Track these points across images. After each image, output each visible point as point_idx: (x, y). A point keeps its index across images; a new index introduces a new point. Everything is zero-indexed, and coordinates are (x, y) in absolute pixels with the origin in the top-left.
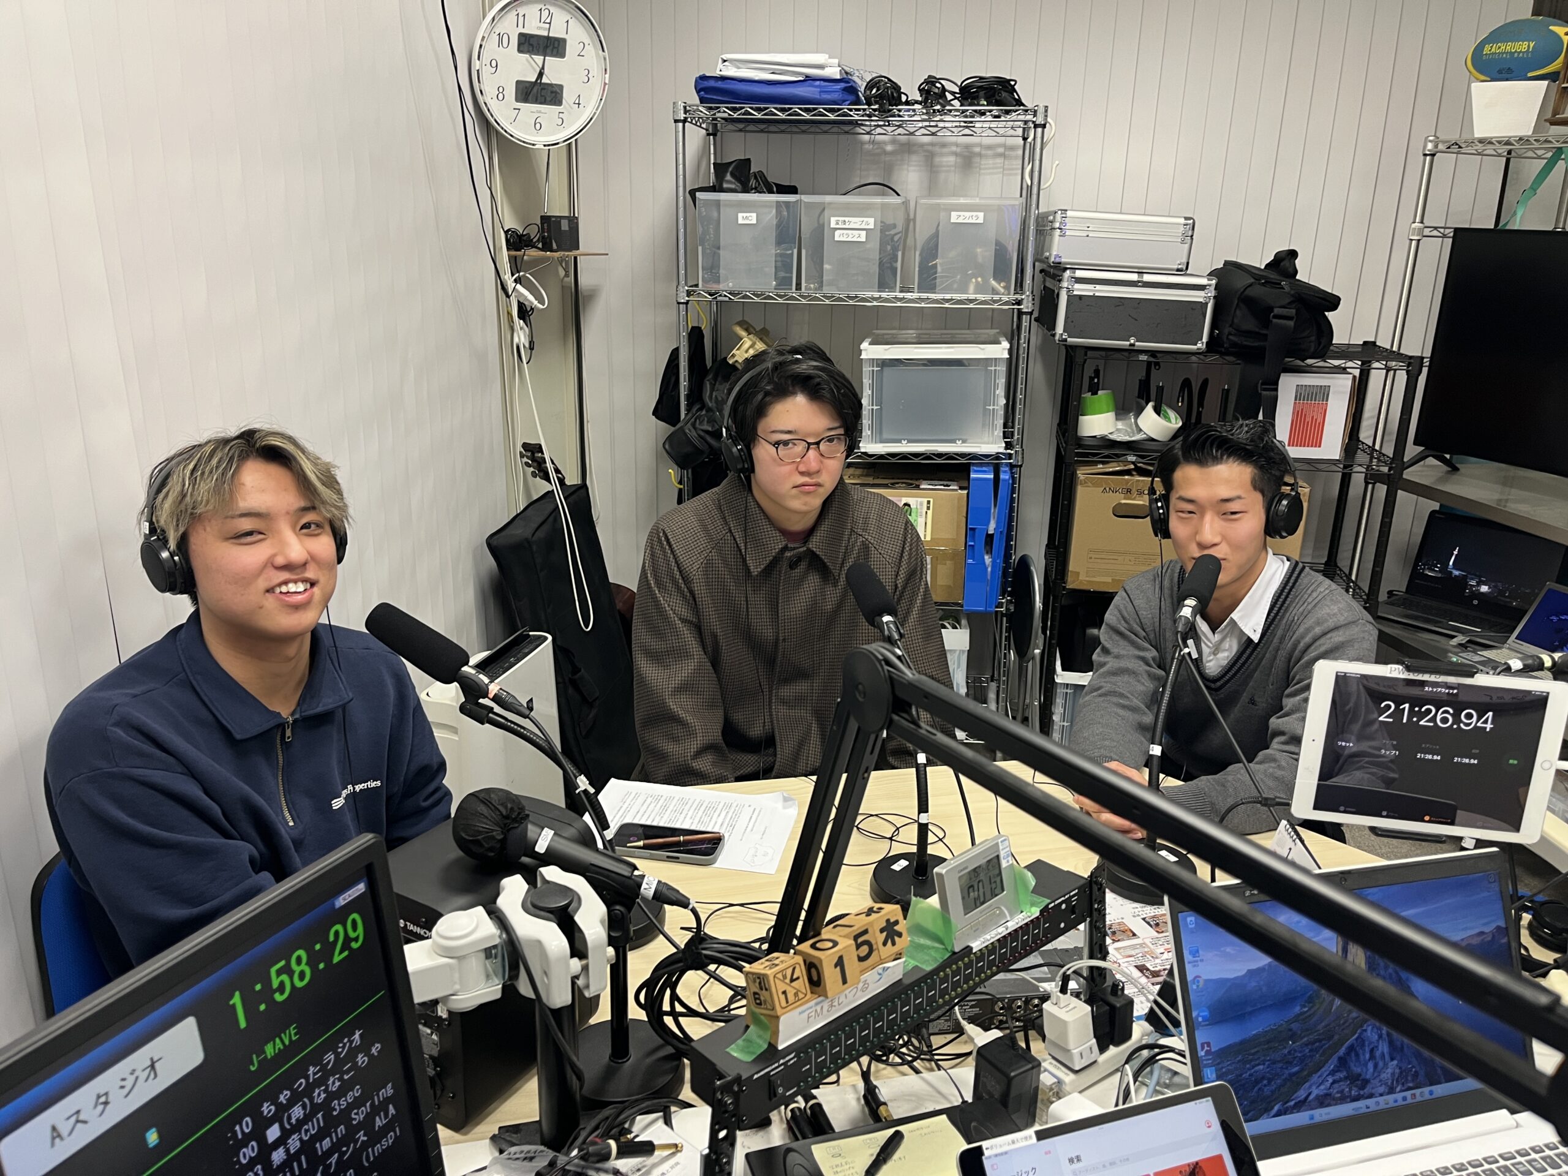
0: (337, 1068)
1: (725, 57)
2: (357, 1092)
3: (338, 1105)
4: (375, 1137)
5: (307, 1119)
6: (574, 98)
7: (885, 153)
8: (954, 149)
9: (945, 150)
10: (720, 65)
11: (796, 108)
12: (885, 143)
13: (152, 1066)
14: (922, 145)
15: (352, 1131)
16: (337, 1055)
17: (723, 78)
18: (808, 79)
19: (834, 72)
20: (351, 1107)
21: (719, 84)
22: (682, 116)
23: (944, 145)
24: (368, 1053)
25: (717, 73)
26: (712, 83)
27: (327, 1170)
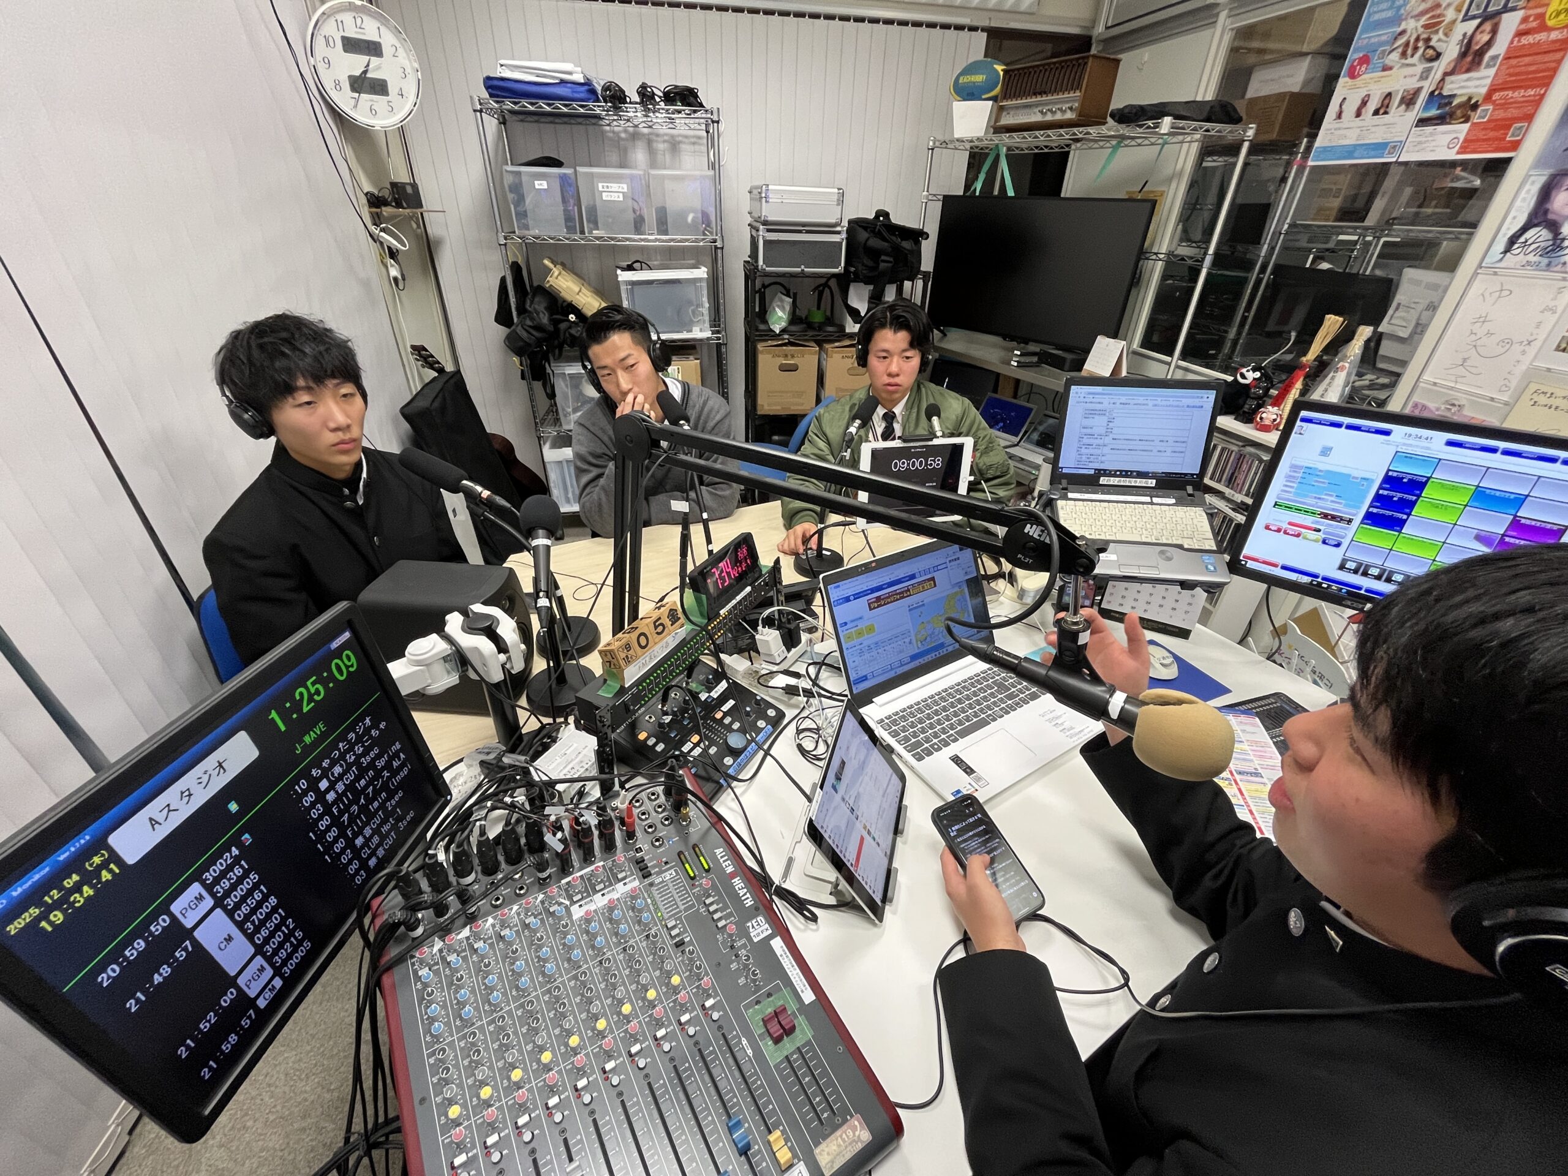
0: (359, 739)
1: (503, 62)
2: (376, 750)
3: (365, 761)
4: (395, 773)
5: (345, 773)
6: (397, 91)
7: (623, 139)
8: (666, 138)
9: (659, 139)
10: (499, 69)
11: (558, 104)
12: (619, 132)
13: (220, 765)
14: (644, 135)
15: (378, 774)
16: (357, 734)
17: (503, 79)
18: (563, 82)
19: (579, 78)
20: (373, 760)
21: (501, 84)
22: (479, 107)
23: (658, 135)
24: (377, 728)
25: (498, 75)
26: (496, 83)
27: (367, 796)
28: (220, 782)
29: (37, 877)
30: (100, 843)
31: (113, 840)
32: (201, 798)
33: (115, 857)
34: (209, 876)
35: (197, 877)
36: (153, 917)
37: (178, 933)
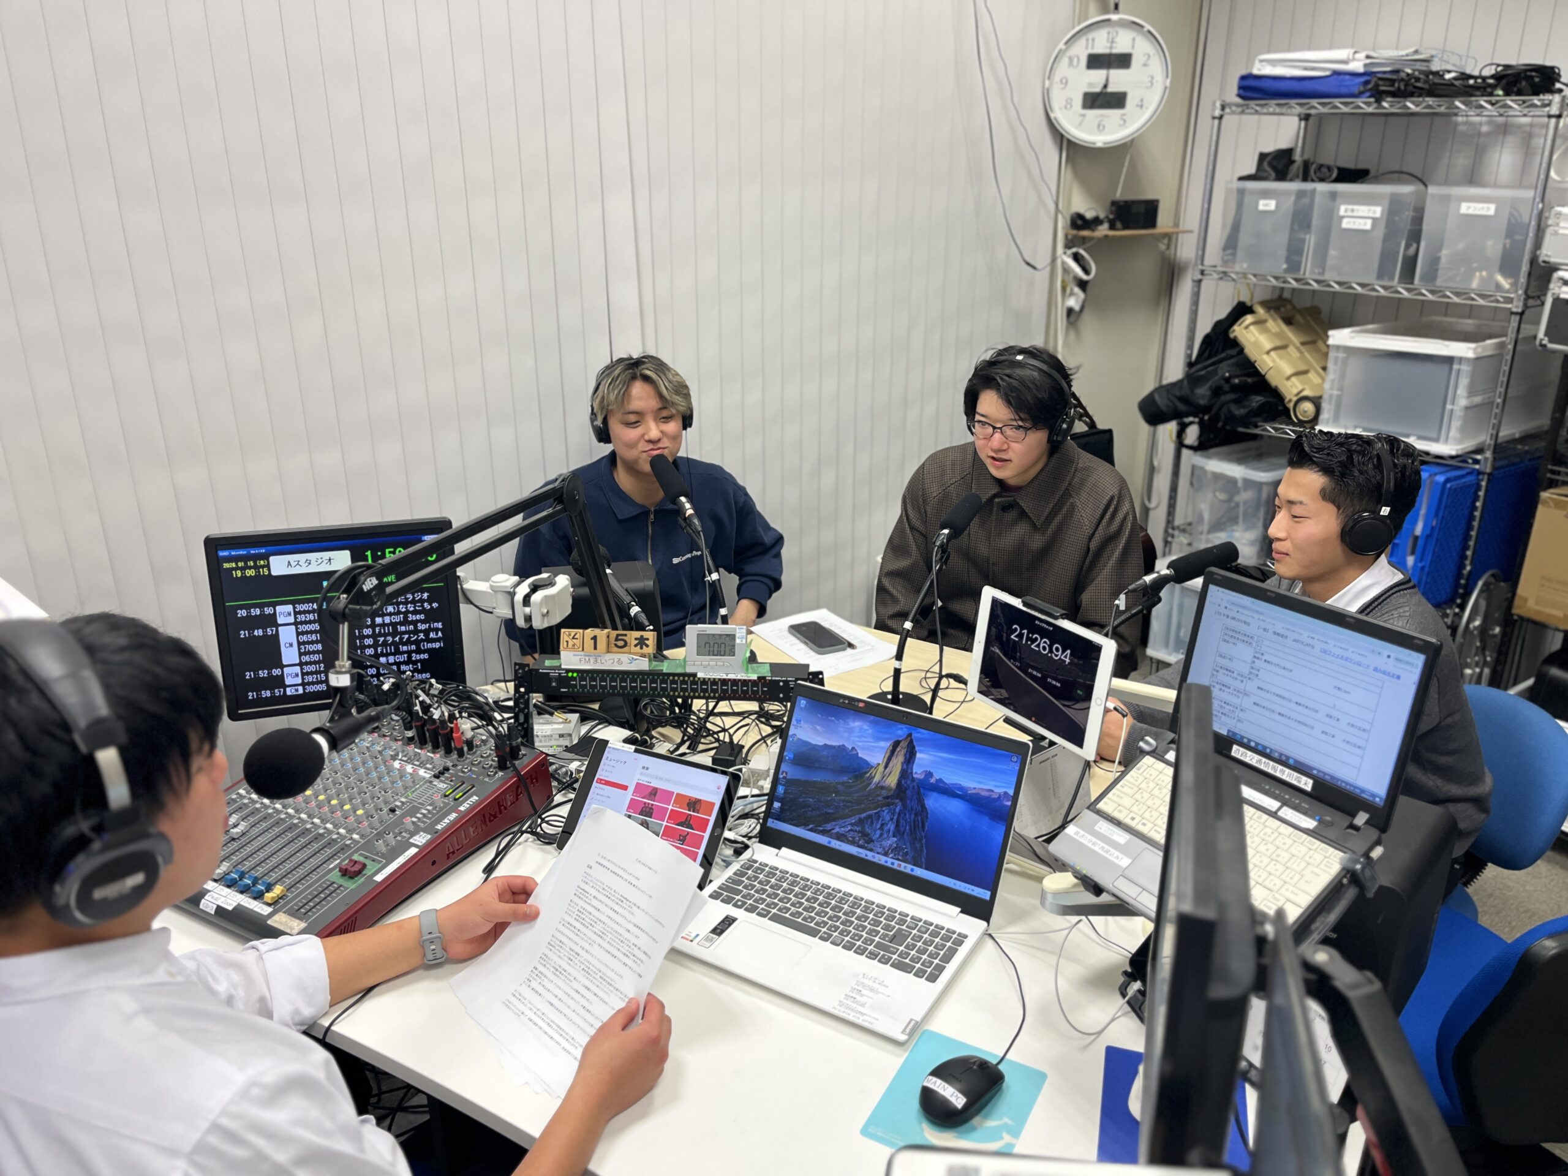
0: (413, 602)
1: (1262, 57)
2: (422, 617)
3: (411, 617)
4: (428, 640)
5: (394, 614)
6: (1137, 101)
10: (1262, 66)
13: (330, 560)
15: (416, 632)
16: (414, 598)
17: (1262, 77)
18: (1336, 73)
20: (417, 621)
21: (1260, 82)
24: (430, 604)
25: (1255, 72)
26: (1252, 82)
27: (401, 639)
28: (325, 568)
29: (241, 553)
30: (266, 557)
31: (272, 559)
32: (314, 569)
33: (268, 566)
34: (299, 608)
35: (293, 603)
36: (269, 605)
37: (272, 621)
